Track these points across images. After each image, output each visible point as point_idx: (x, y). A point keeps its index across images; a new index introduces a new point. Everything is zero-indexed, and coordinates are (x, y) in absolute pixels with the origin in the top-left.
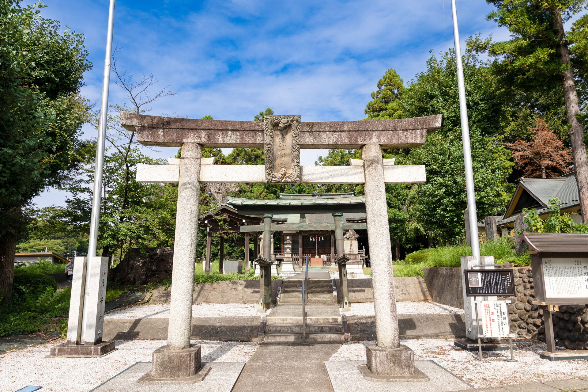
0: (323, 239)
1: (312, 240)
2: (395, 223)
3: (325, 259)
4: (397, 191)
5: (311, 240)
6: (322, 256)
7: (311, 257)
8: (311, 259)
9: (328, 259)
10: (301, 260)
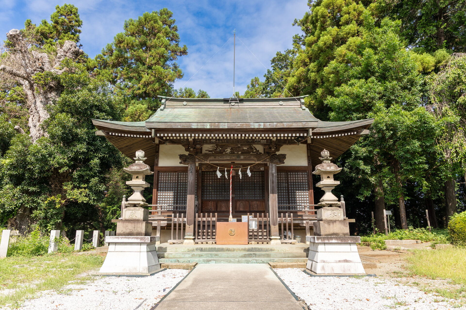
0: (249, 174)
1: (223, 176)
2: (419, 140)
3: (254, 225)
4: (410, 77)
5: (219, 174)
6: (244, 218)
7: (219, 220)
8: (218, 224)
9: (260, 226)
10: (190, 229)
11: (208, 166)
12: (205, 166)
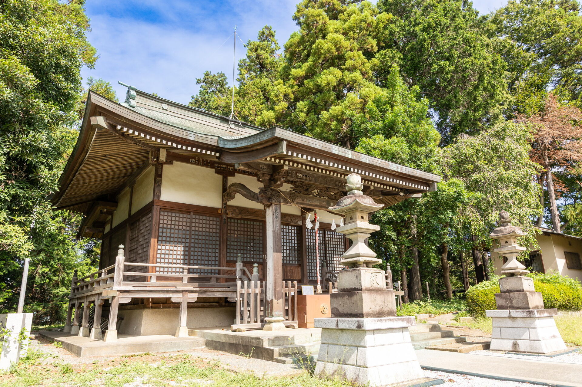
11: (235, 210)
12: (231, 210)
